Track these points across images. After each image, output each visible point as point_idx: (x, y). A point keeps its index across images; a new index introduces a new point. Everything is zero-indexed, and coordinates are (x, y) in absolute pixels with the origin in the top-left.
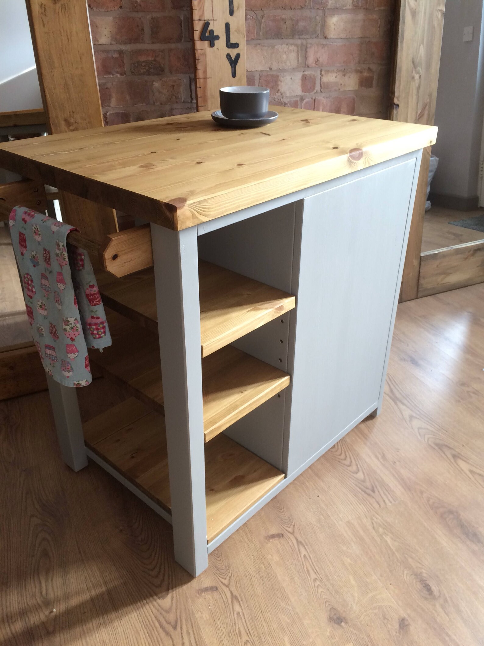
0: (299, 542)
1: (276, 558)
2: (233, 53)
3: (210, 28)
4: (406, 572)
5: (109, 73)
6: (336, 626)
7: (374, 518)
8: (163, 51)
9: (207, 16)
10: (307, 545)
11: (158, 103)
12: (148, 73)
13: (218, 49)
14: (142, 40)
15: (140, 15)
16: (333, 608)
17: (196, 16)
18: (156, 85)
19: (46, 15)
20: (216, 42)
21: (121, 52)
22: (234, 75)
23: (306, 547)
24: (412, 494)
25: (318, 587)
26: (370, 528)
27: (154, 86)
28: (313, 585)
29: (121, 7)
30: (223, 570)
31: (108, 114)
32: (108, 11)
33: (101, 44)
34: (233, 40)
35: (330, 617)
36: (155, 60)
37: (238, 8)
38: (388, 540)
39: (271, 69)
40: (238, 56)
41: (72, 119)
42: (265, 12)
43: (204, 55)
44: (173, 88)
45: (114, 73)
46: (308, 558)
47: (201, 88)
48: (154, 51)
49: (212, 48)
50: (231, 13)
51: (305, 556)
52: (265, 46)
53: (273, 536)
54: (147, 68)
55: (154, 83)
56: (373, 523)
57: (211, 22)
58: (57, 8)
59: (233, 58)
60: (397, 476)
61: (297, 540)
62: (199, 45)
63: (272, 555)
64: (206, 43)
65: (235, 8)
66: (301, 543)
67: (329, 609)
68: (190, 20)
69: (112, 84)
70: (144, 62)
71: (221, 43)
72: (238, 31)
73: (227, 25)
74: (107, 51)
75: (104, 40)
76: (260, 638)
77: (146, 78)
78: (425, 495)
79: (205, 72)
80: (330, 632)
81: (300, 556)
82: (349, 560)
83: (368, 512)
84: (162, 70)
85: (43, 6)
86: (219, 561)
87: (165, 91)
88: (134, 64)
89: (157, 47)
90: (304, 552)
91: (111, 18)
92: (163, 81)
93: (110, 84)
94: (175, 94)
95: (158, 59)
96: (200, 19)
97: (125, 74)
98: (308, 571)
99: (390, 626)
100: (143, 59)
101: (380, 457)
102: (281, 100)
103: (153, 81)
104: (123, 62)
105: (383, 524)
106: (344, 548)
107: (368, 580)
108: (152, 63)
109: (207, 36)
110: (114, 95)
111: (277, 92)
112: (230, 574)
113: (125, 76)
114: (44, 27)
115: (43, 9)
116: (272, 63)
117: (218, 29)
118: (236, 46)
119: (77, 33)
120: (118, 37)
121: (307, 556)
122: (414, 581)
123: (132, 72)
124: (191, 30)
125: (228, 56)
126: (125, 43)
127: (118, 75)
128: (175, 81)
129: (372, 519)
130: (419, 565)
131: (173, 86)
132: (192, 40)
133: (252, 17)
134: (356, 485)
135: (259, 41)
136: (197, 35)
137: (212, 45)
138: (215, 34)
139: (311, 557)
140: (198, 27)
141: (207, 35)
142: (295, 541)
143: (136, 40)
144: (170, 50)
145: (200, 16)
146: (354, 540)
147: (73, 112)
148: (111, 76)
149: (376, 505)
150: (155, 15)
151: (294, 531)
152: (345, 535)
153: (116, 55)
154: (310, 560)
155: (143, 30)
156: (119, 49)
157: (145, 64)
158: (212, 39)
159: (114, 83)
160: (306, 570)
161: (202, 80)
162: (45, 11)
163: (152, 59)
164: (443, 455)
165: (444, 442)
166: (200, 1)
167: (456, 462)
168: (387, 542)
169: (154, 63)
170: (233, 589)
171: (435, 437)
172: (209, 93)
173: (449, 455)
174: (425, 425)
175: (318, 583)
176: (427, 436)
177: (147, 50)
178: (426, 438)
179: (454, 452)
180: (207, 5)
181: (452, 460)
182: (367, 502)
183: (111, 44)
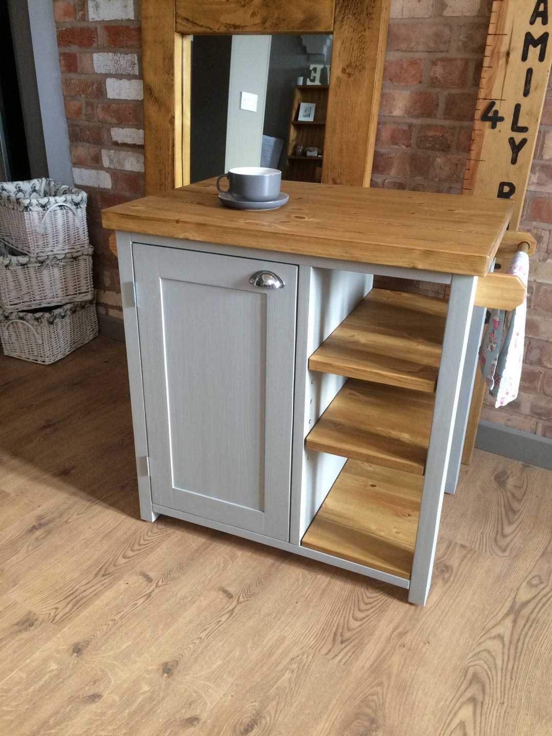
0: (232, 611)
1: (204, 603)
2: (518, 137)
3: (494, 109)
4: (256, 704)
5: (396, 144)
6: (161, 671)
7: (306, 656)
8: (453, 128)
9: (495, 95)
10: (233, 618)
11: (437, 180)
12: (433, 148)
13: (500, 131)
14: (435, 115)
15: (438, 90)
16: (178, 662)
17: (482, 94)
18: (439, 161)
19: (339, 87)
20: (498, 123)
21: (410, 126)
22: (514, 161)
23: (231, 618)
24: (370, 677)
25: (193, 643)
26: (291, 656)
27: (436, 162)
28: (193, 639)
29: (420, 82)
30: (170, 576)
31: (386, 181)
32: (407, 86)
33: (394, 116)
34: (521, 123)
35: (167, 663)
36: (443, 136)
37: (536, 89)
38: (287, 676)
40: (524, 141)
43: (482, 136)
44: (457, 166)
45: (400, 145)
46: (220, 624)
47: (469, 170)
48: (443, 127)
49: (492, 130)
50: (526, 93)
51: (220, 621)
53: (225, 592)
54: (433, 143)
55: (437, 159)
56: (298, 656)
57: (498, 102)
58: (350, 81)
59: (517, 142)
60: (384, 654)
61: (234, 609)
62: (478, 124)
63: (204, 600)
64: (488, 124)
65: (532, 89)
66: (232, 613)
67: (176, 659)
68: (475, 98)
69: (396, 154)
70: (431, 137)
71: (505, 127)
72: (530, 114)
73: (518, 108)
74: (399, 124)
75: (397, 113)
76: (121, 626)
77: (429, 152)
78: (379, 689)
79: (479, 154)
80: (152, 669)
81: (216, 618)
82: (238, 654)
83: (310, 648)
84: (449, 147)
86: (177, 571)
87: (447, 169)
88: (421, 138)
89: (447, 123)
90: (223, 619)
91: (409, 92)
92: (447, 158)
93: (394, 154)
94: (457, 173)
95: (446, 135)
96: (486, 98)
97: (411, 146)
98: (205, 630)
99: (184, 711)
100: (430, 133)
101: (400, 629)
103: (437, 157)
104: (411, 135)
105: (305, 665)
106: (249, 645)
107: (225, 676)
108: (439, 138)
109: (490, 117)
110: (395, 165)
112: (169, 583)
113: (410, 148)
114: (336, 97)
115: (339, 82)
117: (505, 110)
118: (524, 129)
119: (361, 105)
120: (411, 110)
121: (221, 623)
122: (249, 715)
123: (417, 146)
124: (474, 108)
125: (512, 141)
126: (417, 117)
127: (404, 147)
128: (459, 160)
129: (303, 654)
130: (273, 714)
131: (457, 165)
132: (472, 119)
134: (338, 625)
136: (478, 114)
137: (494, 126)
138: (500, 115)
139: (223, 625)
140: (481, 106)
141: (491, 114)
142: (231, 607)
143: (429, 115)
144: (461, 128)
145: (487, 95)
146: (266, 649)
147: (341, 174)
148: (397, 147)
149: (324, 651)
150: (453, 91)
151: (241, 603)
152: (266, 640)
153: (406, 128)
154: (218, 626)
155: (437, 105)
156: (409, 122)
157: (432, 139)
158: (494, 119)
159: (398, 154)
160: (206, 628)
161: (472, 162)
162: (340, 84)
163: (440, 135)
164: (463, 688)
165: (488, 681)
166: (490, 79)
167: (463, 704)
168: (283, 676)
169: (441, 138)
170: (157, 591)
171: (488, 670)
172: (478, 176)
173: (468, 694)
174: (500, 654)
175: (197, 642)
176: (482, 662)
177: (437, 126)
178: (477, 662)
179: (480, 698)
180: (497, 85)
181: (464, 699)
182: (322, 643)
183: (403, 117)
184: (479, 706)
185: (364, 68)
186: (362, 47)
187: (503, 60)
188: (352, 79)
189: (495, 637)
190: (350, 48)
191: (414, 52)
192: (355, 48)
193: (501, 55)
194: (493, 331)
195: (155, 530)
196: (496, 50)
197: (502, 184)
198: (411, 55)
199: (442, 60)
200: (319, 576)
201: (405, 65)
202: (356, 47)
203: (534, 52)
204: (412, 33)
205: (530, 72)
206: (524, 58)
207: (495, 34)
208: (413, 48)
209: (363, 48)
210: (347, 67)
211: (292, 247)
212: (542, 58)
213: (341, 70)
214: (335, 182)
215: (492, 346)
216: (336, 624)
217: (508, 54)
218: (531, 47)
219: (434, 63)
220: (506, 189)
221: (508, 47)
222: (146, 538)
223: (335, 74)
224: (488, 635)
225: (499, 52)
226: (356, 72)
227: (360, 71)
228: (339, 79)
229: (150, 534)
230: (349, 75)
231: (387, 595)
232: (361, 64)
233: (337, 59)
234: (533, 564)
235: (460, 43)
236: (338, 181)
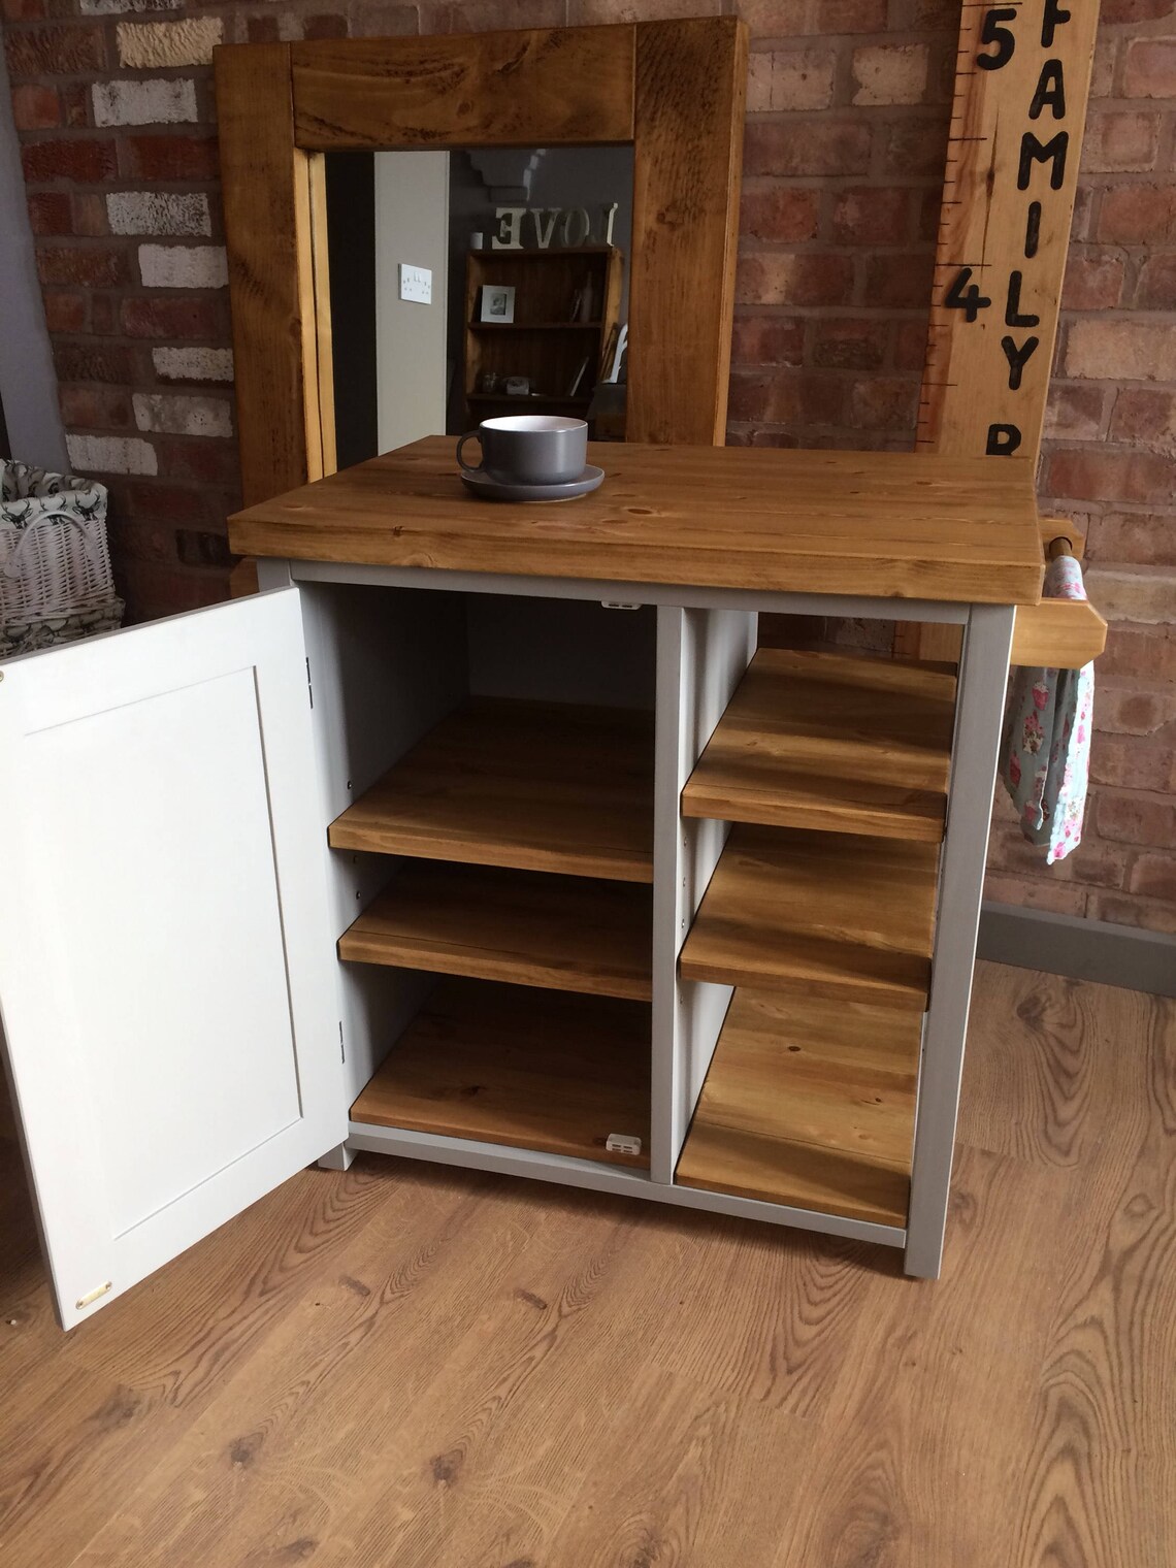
0: (553, 1335)
1: (491, 1326)
2: (1021, 336)
3: (970, 282)
4: (644, 1517)
5: (773, 359)
6: (431, 1475)
7: (723, 1407)
8: (886, 323)
9: (970, 256)
10: (557, 1348)
11: (859, 426)
12: (848, 364)
13: (984, 326)
14: (848, 298)
15: (851, 250)
16: (462, 1452)
17: (944, 255)
18: (862, 389)
19: (654, 251)
20: (980, 312)
21: (799, 322)
22: (1015, 383)
23: (552, 1349)
24: (860, 1433)
25: (485, 1410)
26: (692, 1412)
27: (856, 390)
28: (486, 1400)
29: (814, 236)
30: (406, 1279)
31: (756, 434)
32: (788, 243)
34: (1024, 309)
35: (440, 1458)
36: (866, 340)
37: (1049, 242)
38: (694, 1452)
39: (1152, 378)
40: (1032, 344)
41: (662, 434)
42: (1154, 249)
43: (949, 336)
44: (897, 398)
45: (780, 360)
46: (532, 1365)
47: (927, 403)
48: (866, 322)
49: (969, 324)
50: (1031, 251)
51: (531, 1359)
52: (1143, 325)
53: (529, 1297)
54: (847, 355)
55: (857, 385)
56: (708, 1410)
57: (976, 271)
58: (675, 238)
59: (1019, 345)
60: (878, 1384)
61: (554, 1330)
62: (939, 314)
63: (489, 1319)
64: (958, 313)
65: (1042, 242)
66: (554, 1338)
67: (456, 1447)
68: (931, 264)
69: (773, 379)
70: (843, 342)
71: (993, 317)
72: (1041, 290)
73: (1016, 279)
74: (775, 319)
75: (771, 297)
76: (325, 1394)
77: (841, 373)
78: (882, 1455)
79: (944, 372)
80: (410, 1474)
81: (523, 1353)
82: (583, 1420)
83: (728, 1390)
84: (879, 362)
85: (652, 235)
86: (419, 1266)
87: (878, 404)
88: (822, 345)
89: (873, 314)
90: (538, 1353)
91: (792, 256)
92: (876, 382)
93: (770, 378)
94: (898, 412)
95: (873, 338)
96: (952, 262)
97: (802, 362)
98: (505, 1380)
99: (497, 1550)
100: (841, 336)
101: (899, 1332)
102: (1169, 452)
103: (856, 381)
104: (801, 340)
105: (724, 1426)
106: (603, 1401)
107: (566, 1469)
108: (858, 345)
109: (963, 299)
110: (772, 400)
111: (1163, 434)
112: (406, 1293)
113: (800, 366)
114: (647, 269)
115: (652, 241)
116: (1156, 366)
117: (991, 284)
118: (1031, 321)
119: (699, 284)
120: (799, 292)
121: (533, 1363)
122: (635, 1541)
123: (816, 361)
124: (931, 285)
125: (1007, 343)
126: (810, 304)
127: (788, 365)
128: (903, 386)
129: (717, 1405)
130: (682, 1531)
131: (897, 395)
132: (927, 303)
133: (1117, 260)
134: (774, 1339)
135: (1128, 314)
136: (938, 295)
137: (971, 317)
138: (982, 295)
139: (540, 1366)
140: (944, 278)
141: (963, 294)
142: (548, 1329)
143: (835, 299)
144: (902, 323)
145: (953, 257)
146: (639, 1404)
147: (666, 423)
148: (774, 364)
149: (758, 1393)
150: (881, 252)
151: (566, 1317)
152: (635, 1386)
153: (789, 326)
154: (528, 1370)
155: (852, 280)
156: (797, 314)
157: (844, 346)
158: (972, 304)
159: (777, 379)
160: (505, 1375)
161: (933, 389)
162: (654, 243)
163: (861, 337)
164: (1046, 1430)
165: (1091, 1413)
166: (959, 225)
167: (1054, 1461)
168: (686, 1452)
169: (863, 345)
170: (384, 1312)
171: (1086, 1390)
172: (945, 416)
173: (1059, 1442)
174: (1103, 1358)
175: (494, 1406)
176: (1070, 1376)
177: (853, 319)
178: (1062, 1378)
179: (1081, 1445)
180: (973, 235)
181: (1051, 1452)
182: (751, 1379)
183: (784, 305)
184: (1084, 1463)
185: (702, 210)
186: (696, 171)
187: (981, 189)
188: (678, 233)
189: (1085, 1325)
190: (671, 173)
191: (799, 176)
192: (682, 172)
193: (978, 179)
194: (1035, 714)
195: (352, 1186)
196: (966, 171)
197: (995, 429)
198: (792, 182)
199: (856, 190)
200: (715, 1244)
201: (781, 204)
202: (683, 169)
203: (1041, 170)
204: (792, 140)
205: (1035, 209)
206: (1023, 182)
207: (964, 139)
208: (796, 169)
209: (699, 173)
210: (667, 210)
211: (649, 571)
212: (1057, 181)
213: (656, 216)
214: (654, 440)
215: (1035, 743)
216: (770, 1337)
217: (991, 177)
218: (1034, 161)
219: (841, 198)
220: (1003, 438)
221: (989, 165)
222: (337, 1205)
223: (643, 224)
224: (1071, 1323)
225: (972, 174)
226: (686, 219)
227: (695, 218)
228: (650, 233)
229: (343, 1196)
230: (673, 226)
231: (864, 1268)
232: (695, 204)
233: (646, 195)
234: (1127, 1173)
235: (890, 158)
236: (662, 438)
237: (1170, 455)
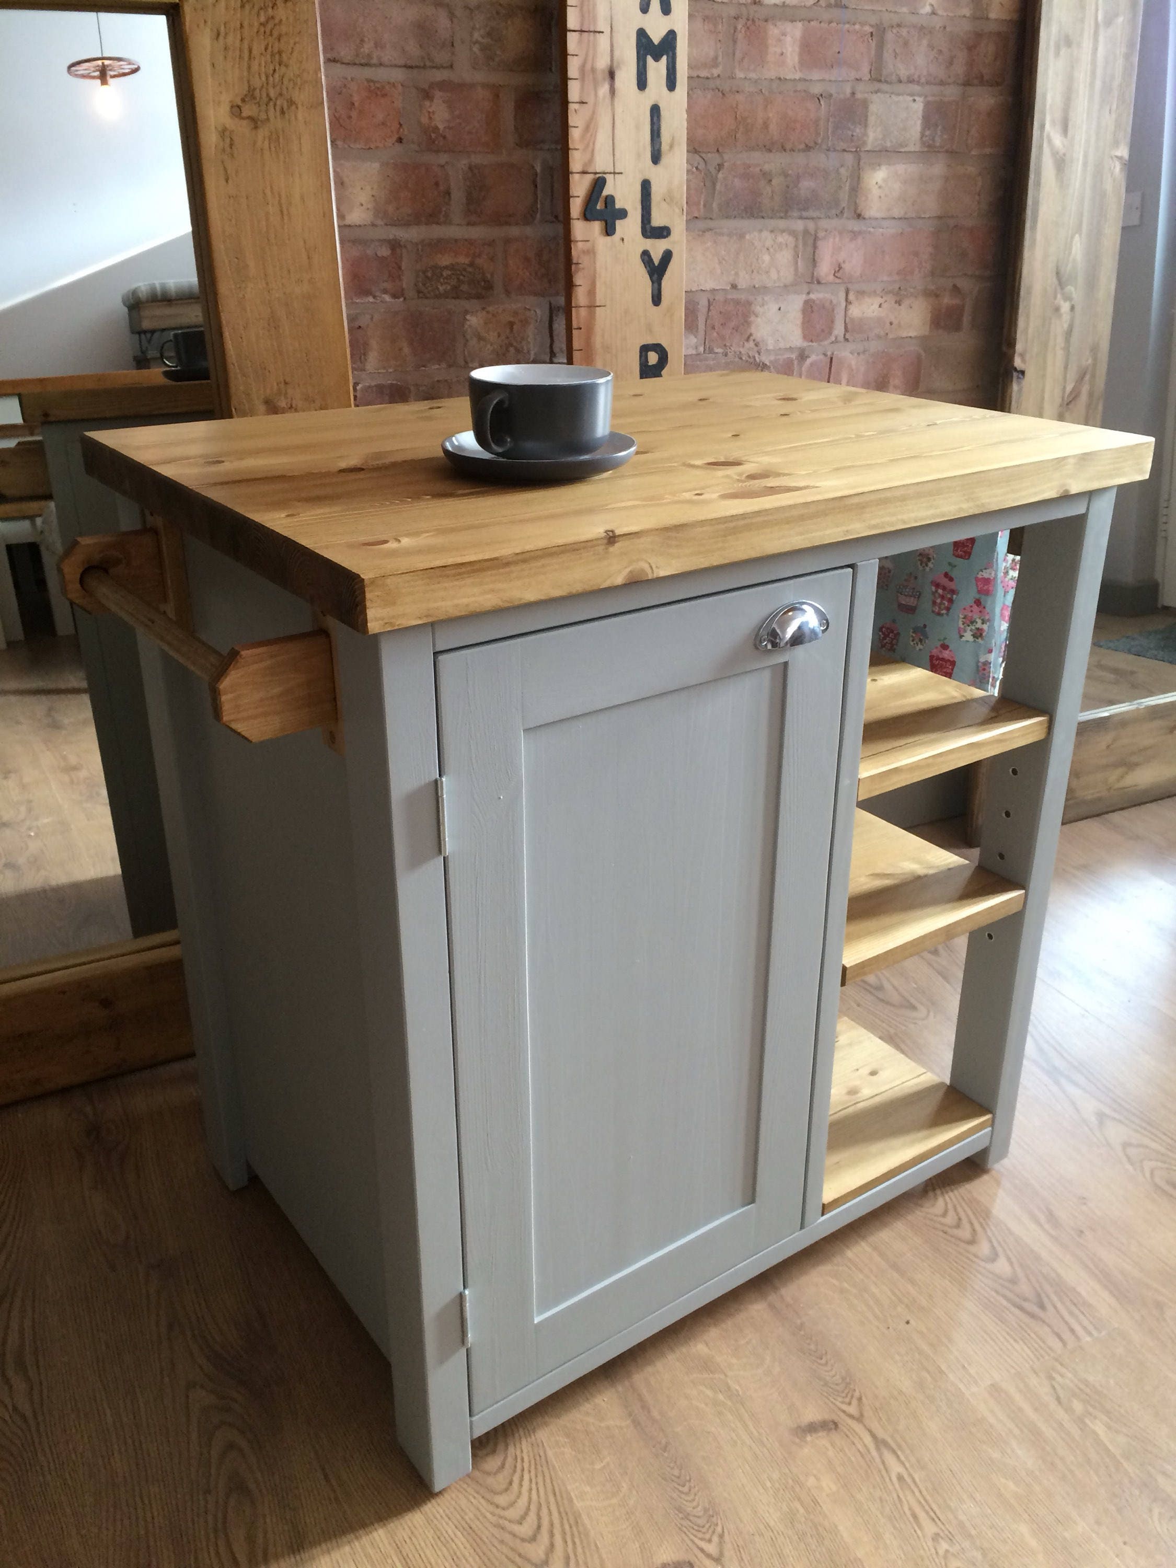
0: (880, 1443)
1: (828, 1484)
2: (657, 248)
3: (606, 192)
4: (1156, 1511)
5: (368, 293)
7: (1056, 1375)
8: (491, 243)
9: (601, 164)
10: (901, 1449)
12: (456, 294)
13: (623, 240)
14: (447, 216)
15: (443, 158)
17: (576, 161)
18: (474, 321)
19: (232, 156)
20: (618, 223)
21: (395, 245)
22: (657, 299)
23: (899, 1453)
24: (1138, 1310)
25: (945, 1557)
26: (1051, 1400)
27: (468, 323)
28: (933, 1551)
29: (400, 140)
30: (699, 1517)
32: (370, 148)
33: (350, 226)
34: (657, 220)
36: (472, 264)
37: (671, 146)
38: (1099, 1428)
39: (734, 287)
40: (667, 256)
41: (283, 398)
42: (726, 157)
43: (591, 252)
44: (512, 329)
45: (378, 294)
46: (909, 1480)
47: (580, 329)
48: (471, 242)
49: (609, 238)
50: (656, 158)
51: (900, 1478)
52: (722, 234)
53: (812, 1428)
54: (454, 282)
55: (468, 317)
56: (1053, 1388)
57: (610, 178)
58: (260, 138)
59: (656, 258)
60: (1091, 1266)
61: (873, 1436)
62: (580, 229)
63: (818, 1479)
64: (597, 226)
65: (665, 147)
66: (885, 1443)
68: (565, 172)
69: (372, 318)
70: (446, 267)
71: (630, 227)
72: (669, 199)
73: (646, 186)
74: (364, 242)
75: (357, 216)
77: (451, 304)
79: (592, 293)
81: (887, 1480)
82: (1011, 1485)
83: (1038, 1359)
84: (489, 286)
85: (227, 133)
86: (687, 1494)
87: (492, 336)
88: (424, 272)
89: (478, 233)
90: (896, 1468)
91: (376, 165)
92: (488, 312)
93: (368, 317)
94: (515, 344)
95: (478, 261)
96: (586, 169)
97: (403, 295)
98: (915, 1517)
100: (445, 260)
101: (1042, 1219)
102: (754, 357)
103: (466, 312)
104: (400, 268)
105: (1080, 1389)
106: (996, 1455)
107: (1066, 1535)
108: (465, 270)
109: (601, 211)
110: (374, 343)
111: (748, 340)
112: (719, 1529)
113: (402, 299)
114: (227, 181)
115: (228, 141)
116: (737, 274)
117: (624, 193)
118: (662, 232)
119: (302, 198)
120: (391, 209)
121: (906, 1477)
123: (419, 292)
124: (566, 197)
125: (646, 256)
126: (407, 224)
127: (387, 298)
128: (516, 313)
129: (1051, 1378)
131: (511, 324)
132: (566, 218)
133: (697, 168)
134: (997, 1292)
135: (711, 224)
136: (576, 206)
137: (609, 230)
138: (618, 205)
139: (917, 1480)
140: (579, 187)
141: (600, 206)
142: (868, 1440)
143: (433, 216)
144: (508, 241)
145: (585, 165)
146: (1016, 1431)
147: (286, 383)
148: (371, 299)
149: (1056, 1344)
150: (477, 159)
151: (862, 1414)
152: (992, 1420)
153: (385, 252)
154: (913, 1486)
155: (448, 193)
156: (391, 237)
157: (449, 273)
158: (610, 216)
159: (377, 317)
160: (908, 1513)
161: (583, 312)
162: (231, 145)
163: (467, 261)
166: (587, 128)
168: (1097, 1435)
169: (470, 269)
172: (598, 341)
175: (944, 1546)
176: (1147, 1163)
177: (456, 241)
180: (602, 138)
182: (1033, 1335)
183: (373, 225)
185: (291, 102)
186: (276, 50)
187: (604, 89)
188: (263, 133)
190: (241, 50)
191: (375, 65)
192: (255, 52)
193: (600, 76)
195: (499, 1482)
196: (588, 67)
197: (645, 349)
198: (368, 73)
199: (443, 85)
201: (356, 98)
202: (258, 48)
203: (657, 69)
204: (361, 20)
205: (655, 111)
206: (642, 84)
207: (582, 31)
208: (369, 56)
209: (280, 53)
210: (243, 100)
212: (671, 84)
213: (228, 108)
214: (272, 408)
216: (993, 1293)
217: (612, 75)
218: (649, 59)
219: (427, 95)
220: (653, 358)
221: (609, 63)
222: (513, 1513)
223: (213, 119)
225: (593, 70)
226: (271, 113)
227: (283, 112)
228: (223, 132)
229: (502, 1500)
230: (255, 122)
231: (948, 1188)
232: (281, 94)
233: (210, 80)
235: (476, 49)
236: (283, 404)
237: (755, 360)
